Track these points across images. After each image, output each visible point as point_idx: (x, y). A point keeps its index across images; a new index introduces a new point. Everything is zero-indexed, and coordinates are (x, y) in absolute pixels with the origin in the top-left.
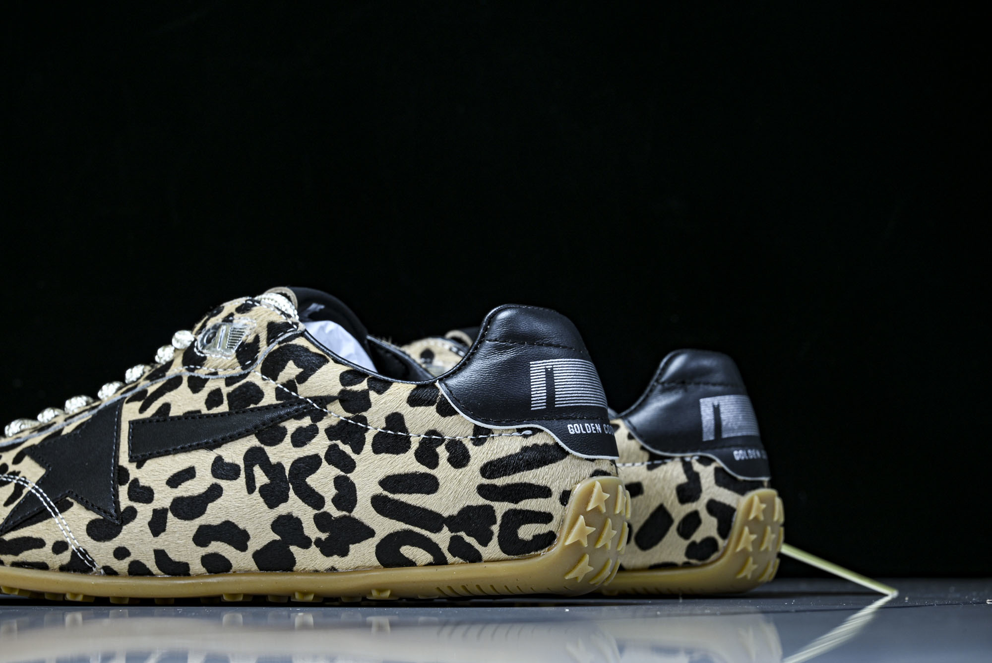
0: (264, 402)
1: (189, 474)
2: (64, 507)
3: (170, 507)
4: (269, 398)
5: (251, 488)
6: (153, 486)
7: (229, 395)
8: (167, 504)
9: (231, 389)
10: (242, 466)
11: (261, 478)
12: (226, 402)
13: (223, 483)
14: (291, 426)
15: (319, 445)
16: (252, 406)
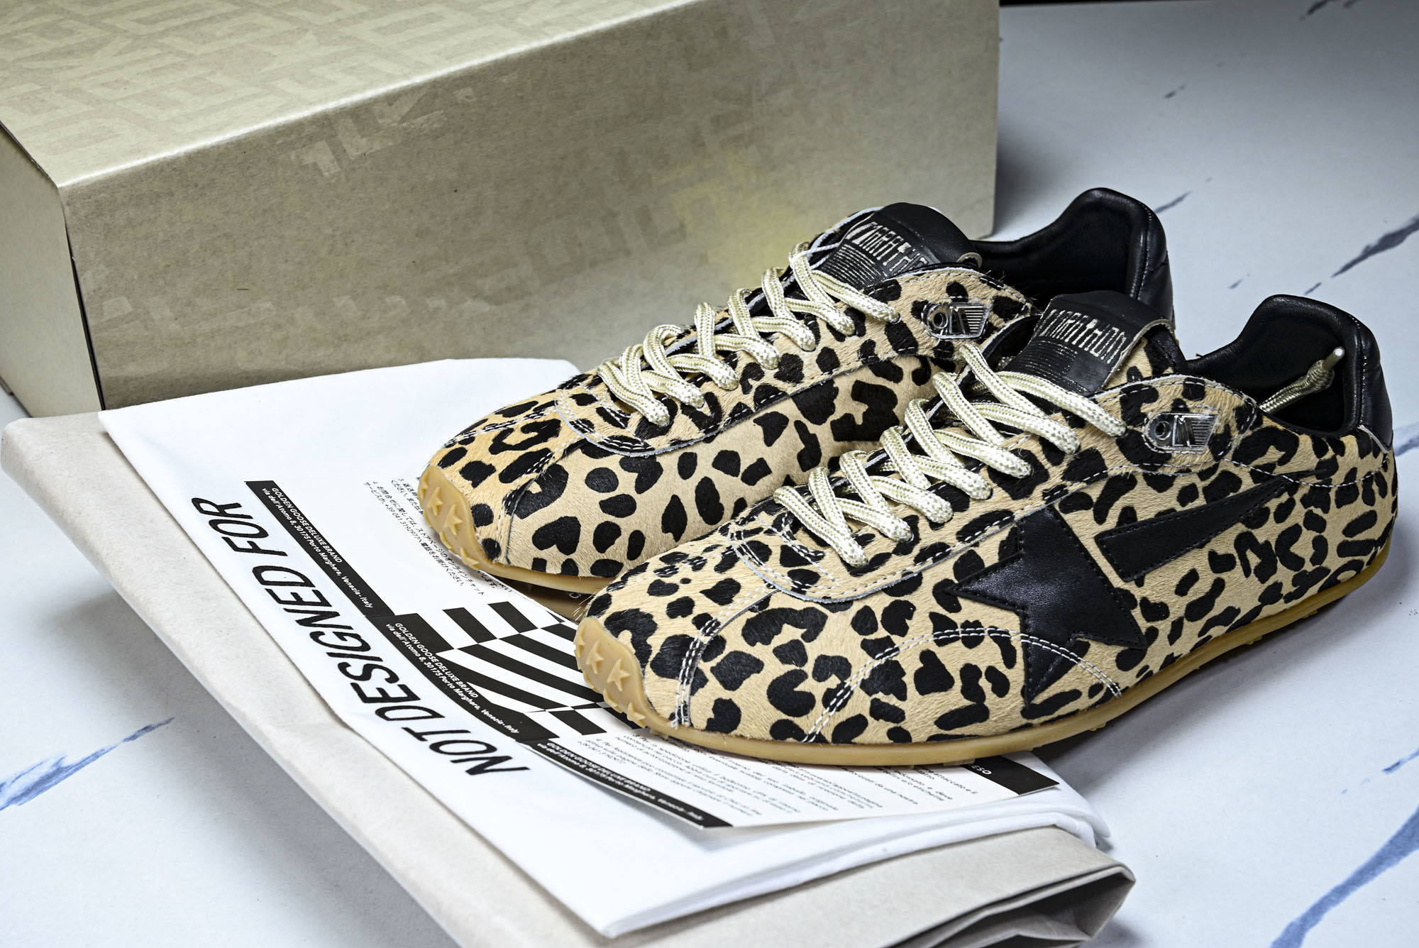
0: (1243, 488)
1: (1192, 577)
2: (1082, 650)
3: (1185, 614)
4: (1247, 484)
5: (1247, 573)
6: (1164, 600)
7: (1205, 489)
8: (1182, 613)
9: (1207, 482)
10: (1236, 555)
11: (1254, 560)
12: (1201, 496)
13: (1224, 576)
14: (1273, 505)
15: (1298, 515)
16: (1232, 494)
